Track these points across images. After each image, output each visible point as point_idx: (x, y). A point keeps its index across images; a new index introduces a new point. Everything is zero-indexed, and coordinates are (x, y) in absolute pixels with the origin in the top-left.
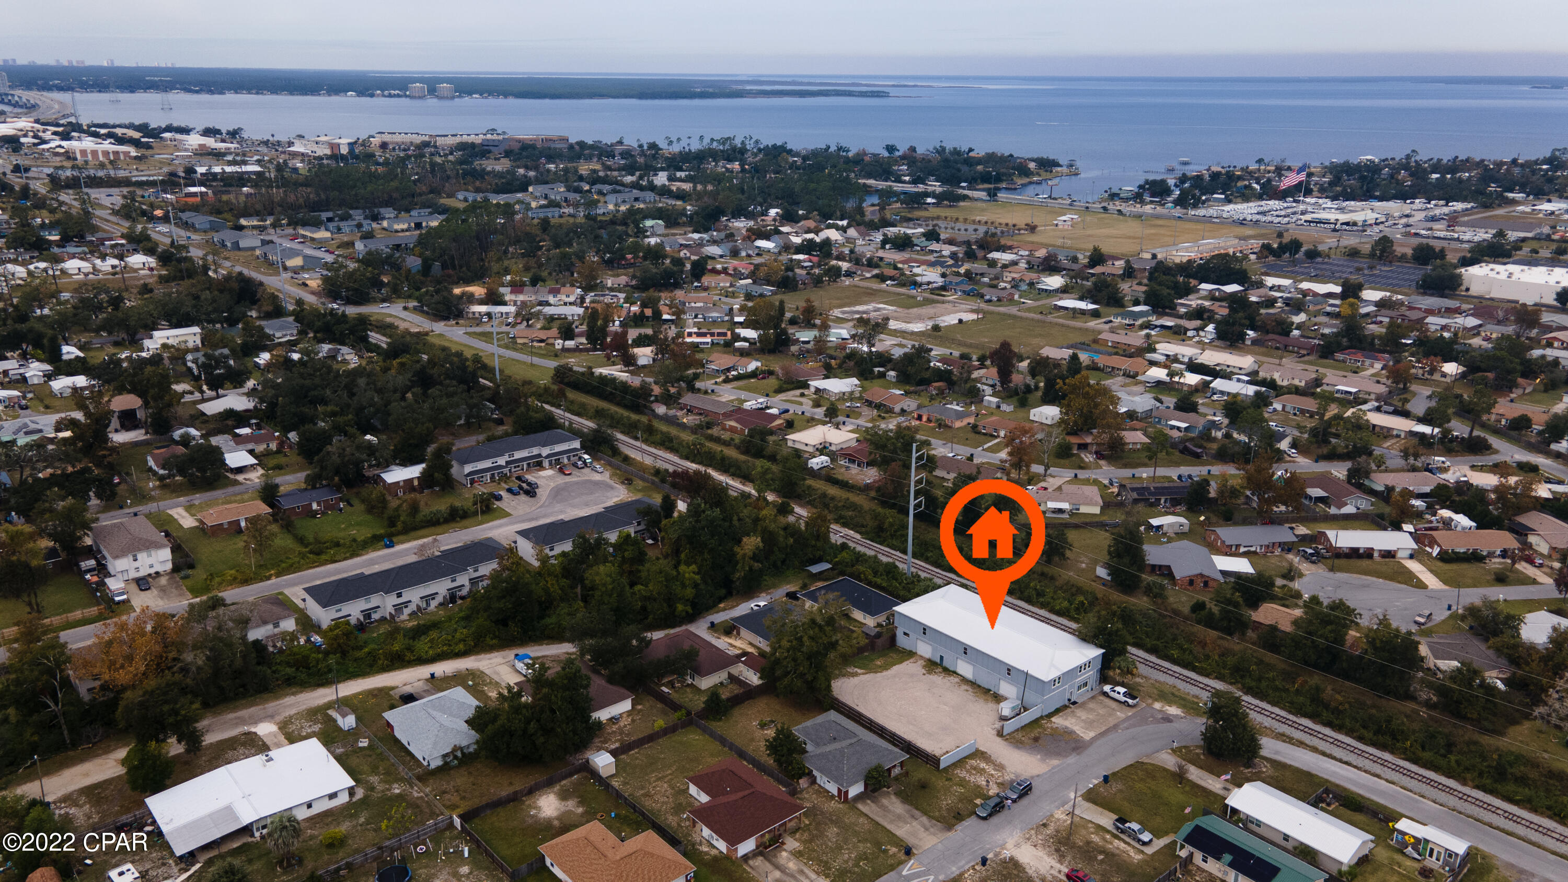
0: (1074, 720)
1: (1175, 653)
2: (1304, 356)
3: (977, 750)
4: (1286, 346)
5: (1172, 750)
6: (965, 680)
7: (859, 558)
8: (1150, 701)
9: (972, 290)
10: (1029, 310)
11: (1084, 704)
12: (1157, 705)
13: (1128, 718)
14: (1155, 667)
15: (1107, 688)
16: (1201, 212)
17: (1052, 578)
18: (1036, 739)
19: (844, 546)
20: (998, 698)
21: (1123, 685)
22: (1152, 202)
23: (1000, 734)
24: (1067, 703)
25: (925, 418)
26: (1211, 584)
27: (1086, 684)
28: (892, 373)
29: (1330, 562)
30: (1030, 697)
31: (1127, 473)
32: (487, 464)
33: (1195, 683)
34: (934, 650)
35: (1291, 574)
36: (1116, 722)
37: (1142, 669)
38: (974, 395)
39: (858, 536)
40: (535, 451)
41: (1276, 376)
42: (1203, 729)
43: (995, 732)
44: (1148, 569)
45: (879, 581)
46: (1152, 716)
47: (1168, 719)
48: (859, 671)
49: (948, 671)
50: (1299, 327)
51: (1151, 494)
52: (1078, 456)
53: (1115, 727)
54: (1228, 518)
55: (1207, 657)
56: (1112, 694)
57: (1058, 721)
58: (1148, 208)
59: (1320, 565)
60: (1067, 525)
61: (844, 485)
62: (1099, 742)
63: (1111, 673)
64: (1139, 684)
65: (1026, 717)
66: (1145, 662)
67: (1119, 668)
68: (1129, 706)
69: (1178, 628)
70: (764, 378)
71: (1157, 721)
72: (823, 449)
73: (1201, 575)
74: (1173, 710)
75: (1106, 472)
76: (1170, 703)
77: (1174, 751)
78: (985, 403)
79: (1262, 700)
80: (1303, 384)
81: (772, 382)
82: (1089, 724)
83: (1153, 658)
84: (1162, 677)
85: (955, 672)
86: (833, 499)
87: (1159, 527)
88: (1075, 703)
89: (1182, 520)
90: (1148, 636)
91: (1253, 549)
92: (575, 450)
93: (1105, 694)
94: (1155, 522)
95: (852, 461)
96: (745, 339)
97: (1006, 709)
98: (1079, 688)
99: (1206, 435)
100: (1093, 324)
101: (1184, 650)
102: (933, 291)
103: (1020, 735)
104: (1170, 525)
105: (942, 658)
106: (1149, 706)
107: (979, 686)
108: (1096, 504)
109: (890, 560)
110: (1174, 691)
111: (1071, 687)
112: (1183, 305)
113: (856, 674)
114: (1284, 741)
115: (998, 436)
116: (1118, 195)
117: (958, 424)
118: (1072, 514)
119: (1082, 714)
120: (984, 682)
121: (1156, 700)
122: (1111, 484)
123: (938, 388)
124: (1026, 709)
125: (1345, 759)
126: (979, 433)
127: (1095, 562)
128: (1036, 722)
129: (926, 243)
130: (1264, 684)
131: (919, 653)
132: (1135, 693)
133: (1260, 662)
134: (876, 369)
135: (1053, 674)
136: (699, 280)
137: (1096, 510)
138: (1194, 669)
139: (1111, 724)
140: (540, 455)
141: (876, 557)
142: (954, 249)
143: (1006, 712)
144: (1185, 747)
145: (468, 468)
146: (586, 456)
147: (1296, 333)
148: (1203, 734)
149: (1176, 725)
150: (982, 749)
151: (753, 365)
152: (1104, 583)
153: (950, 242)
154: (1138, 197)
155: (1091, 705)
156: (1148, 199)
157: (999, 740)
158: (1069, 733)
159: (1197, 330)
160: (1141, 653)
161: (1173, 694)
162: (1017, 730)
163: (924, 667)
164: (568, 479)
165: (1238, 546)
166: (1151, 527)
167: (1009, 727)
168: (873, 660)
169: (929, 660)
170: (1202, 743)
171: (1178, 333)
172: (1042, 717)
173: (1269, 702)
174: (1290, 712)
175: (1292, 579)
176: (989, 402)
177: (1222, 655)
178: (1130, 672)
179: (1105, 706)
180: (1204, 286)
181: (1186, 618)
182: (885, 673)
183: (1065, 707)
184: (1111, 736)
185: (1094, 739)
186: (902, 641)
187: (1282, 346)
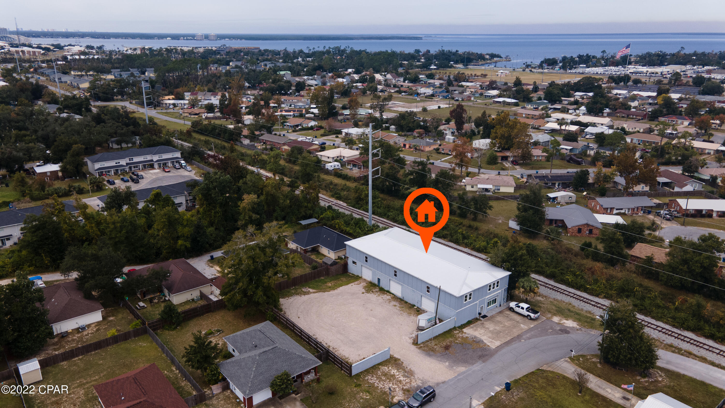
0: (482, 331)
1: (570, 278)
2: (639, 120)
3: (392, 357)
4: (628, 116)
5: (570, 358)
6: (395, 298)
7: (338, 215)
8: (549, 315)
9: (448, 96)
10: (479, 104)
11: (492, 317)
12: (556, 319)
13: (530, 330)
14: (553, 288)
15: (513, 304)
16: (573, 71)
17: (477, 229)
18: (447, 348)
19: (330, 207)
20: (419, 311)
21: (526, 302)
22: (547, 68)
23: (415, 343)
24: (477, 316)
25: (407, 146)
26: (595, 231)
27: (495, 301)
28: (393, 127)
29: (682, 220)
30: (444, 310)
31: (533, 172)
32: (112, 163)
33: (587, 301)
34: (374, 274)
35: (654, 227)
36: (520, 332)
37: (542, 290)
38: (441, 135)
39: (345, 205)
40: (149, 158)
41: (625, 126)
42: (600, 339)
43: (411, 341)
44: (548, 222)
45: (348, 229)
46: (551, 328)
47: (565, 331)
48: (311, 290)
49: (382, 291)
50: (634, 108)
51: (549, 180)
52: (501, 163)
53: (519, 337)
54: (603, 193)
55: (596, 281)
56: (517, 309)
57: (469, 331)
58: (546, 71)
59: (673, 222)
60: (491, 198)
61: (346, 177)
62: (504, 350)
63: (517, 292)
64: (540, 302)
65: (440, 328)
66: (546, 285)
67: (523, 287)
68: (531, 319)
69: (571, 261)
70: (317, 130)
71: (556, 332)
72: (338, 159)
73: (587, 225)
74: (570, 323)
75: (519, 171)
76: (567, 317)
77: (572, 359)
78: (446, 140)
79: (646, 316)
80: (642, 130)
81: (322, 131)
82: (496, 335)
83: (552, 282)
84: (559, 297)
85: (388, 292)
86: (336, 185)
87: (555, 198)
88: (484, 317)
89: (571, 194)
90: (547, 266)
91: (623, 211)
92: (177, 158)
93: (511, 309)
94: (552, 195)
95: (354, 165)
96: (312, 113)
97: (423, 321)
98: (489, 304)
99: (583, 153)
100: (514, 108)
101: (577, 276)
102: (426, 97)
103: (433, 343)
104: (562, 197)
105: (379, 280)
106: (548, 319)
107: (406, 302)
108: (511, 186)
109: (361, 217)
110: (570, 307)
111: (482, 302)
112: (566, 100)
113: (308, 293)
114: (673, 352)
115: (451, 155)
116: (530, 66)
117: (427, 149)
118: (494, 192)
119: (490, 326)
120: (410, 299)
121: (555, 315)
122: (522, 177)
123: (419, 133)
124: (441, 321)
126: (440, 153)
127: (508, 219)
128: (449, 332)
129: (427, 80)
130: (647, 302)
131: (364, 277)
132: (536, 309)
133: (641, 285)
134: (384, 125)
135: (466, 290)
136: (299, 92)
137: (511, 190)
138: (586, 290)
139: (516, 335)
140: (152, 161)
141: (351, 215)
142: (442, 82)
143: (423, 323)
144: (582, 356)
145: (98, 166)
146: (183, 162)
147: (633, 110)
148: (600, 345)
149: (572, 336)
150: (396, 356)
151: (312, 123)
152: (515, 231)
153: (440, 79)
154: (541, 66)
155: (499, 318)
156: (546, 67)
157: (413, 347)
158: (477, 342)
159: (575, 110)
160: (542, 278)
161: (569, 310)
162: (431, 340)
163: (365, 288)
164: (166, 174)
165: (612, 209)
166: (549, 199)
167: (423, 337)
168: (326, 282)
169: (371, 283)
170: (599, 352)
171: (565, 111)
172: (455, 328)
173: (653, 318)
174: (674, 326)
175: (654, 230)
176: (449, 139)
177: (607, 280)
178: (532, 290)
179: (511, 320)
180: (577, 93)
181: (576, 255)
182: (332, 292)
183: (476, 320)
184: (515, 345)
185: (499, 348)
186: (352, 269)
187: (626, 116)
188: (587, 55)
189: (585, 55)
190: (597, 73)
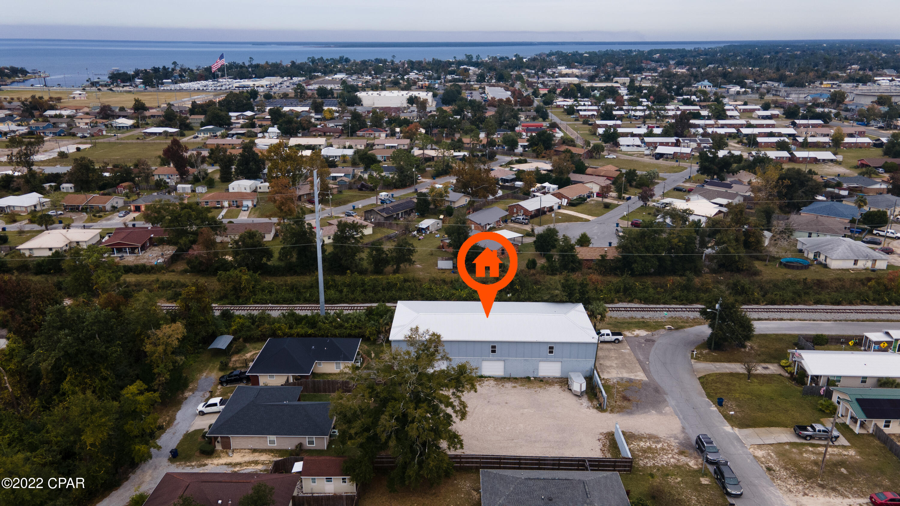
0: (614, 370)
2: (339, 137)
6: (497, 379)
9: (62, 132)
12: (628, 334)
18: (626, 399)
23: (602, 409)
25: (143, 209)
28: (67, 185)
31: (347, 208)
36: (633, 357)
46: (640, 343)
47: (649, 340)
51: (393, 211)
53: (640, 361)
54: (450, 213)
57: (607, 376)
58: (128, 89)
59: (530, 224)
62: (655, 377)
68: (619, 342)
71: (648, 344)
74: (641, 333)
76: (630, 329)
79: (658, 304)
80: (363, 147)
82: (626, 368)
85: (481, 377)
87: (427, 228)
89: (436, 220)
94: (423, 226)
99: (360, 178)
100: (185, 140)
103: (611, 401)
104: (433, 225)
107: (516, 378)
108: (369, 227)
115: (222, 207)
116: (98, 82)
119: (608, 363)
120: (520, 372)
122: (349, 216)
125: (780, 317)
137: (370, 231)
139: (635, 360)
152: (452, 271)
155: (600, 353)
157: (608, 415)
158: (630, 381)
161: (619, 323)
166: (420, 230)
173: (664, 303)
176: (184, 188)
179: (608, 350)
180: (231, 114)
184: (651, 369)
185: (649, 377)
187: (323, 134)
188: (164, 67)
189: (161, 67)
190: (198, 89)
